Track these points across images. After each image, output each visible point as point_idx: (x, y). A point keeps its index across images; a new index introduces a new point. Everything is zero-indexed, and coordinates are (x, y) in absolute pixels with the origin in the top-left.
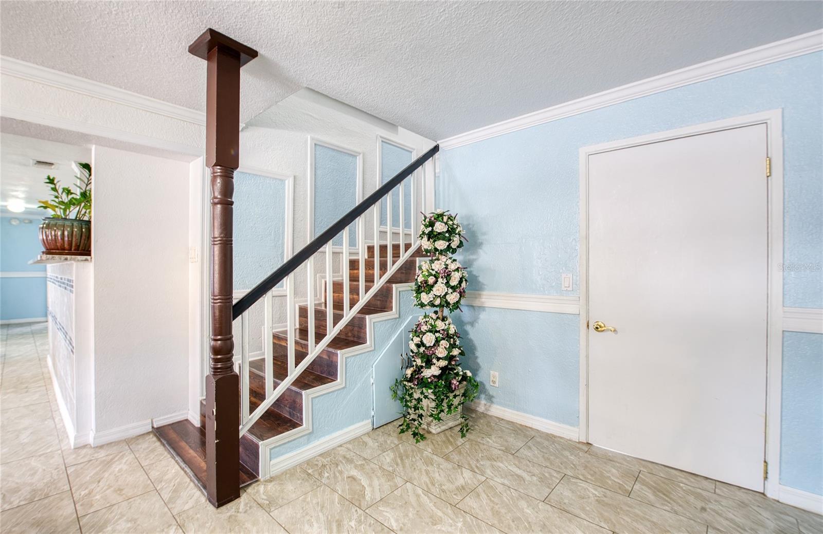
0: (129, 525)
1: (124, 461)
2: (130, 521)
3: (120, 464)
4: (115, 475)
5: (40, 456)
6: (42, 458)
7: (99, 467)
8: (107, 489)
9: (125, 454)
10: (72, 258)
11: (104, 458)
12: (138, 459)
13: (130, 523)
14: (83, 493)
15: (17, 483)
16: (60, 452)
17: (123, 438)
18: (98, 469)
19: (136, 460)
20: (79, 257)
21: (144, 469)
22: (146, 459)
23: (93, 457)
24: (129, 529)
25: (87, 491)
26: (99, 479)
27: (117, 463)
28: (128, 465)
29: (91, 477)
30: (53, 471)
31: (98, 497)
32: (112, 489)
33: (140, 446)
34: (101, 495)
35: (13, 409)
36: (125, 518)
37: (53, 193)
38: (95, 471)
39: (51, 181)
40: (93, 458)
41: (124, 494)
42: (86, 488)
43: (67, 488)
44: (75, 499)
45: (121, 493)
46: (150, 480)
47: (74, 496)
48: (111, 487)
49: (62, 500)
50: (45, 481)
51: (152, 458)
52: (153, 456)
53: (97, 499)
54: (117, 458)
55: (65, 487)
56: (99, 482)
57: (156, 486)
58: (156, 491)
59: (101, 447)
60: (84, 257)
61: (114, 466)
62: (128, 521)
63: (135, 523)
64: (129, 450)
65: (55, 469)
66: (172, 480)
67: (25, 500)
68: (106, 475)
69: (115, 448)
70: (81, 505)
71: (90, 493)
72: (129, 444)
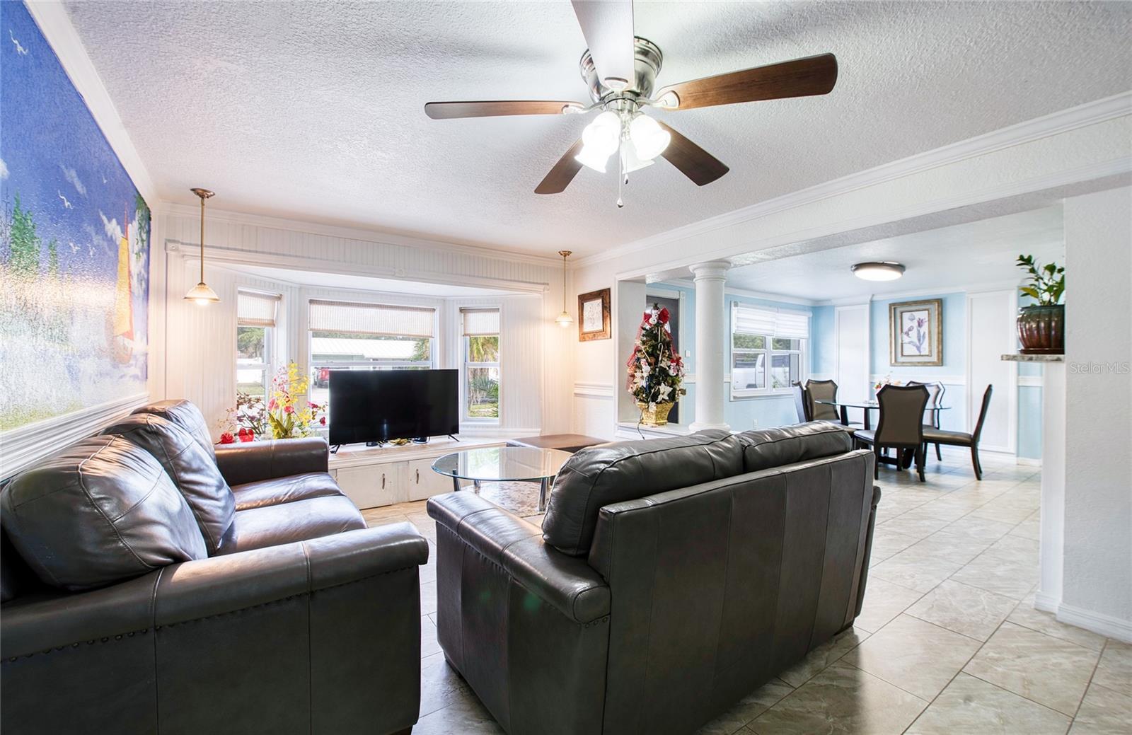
0: (995, 721)
1: (1076, 658)
2: (1000, 718)
3: (1067, 658)
4: (1046, 664)
5: (995, 594)
6: (994, 598)
7: (1039, 645)
8: (1019, 671)
9: (1086, 652)
10: (1038, 357)
11: (1055, 639)
12: (1097, 670)
13: (997, 719)
14: (991, 654)
15: (951, 604)
16: (1017, 602)
17: (1107, 634)
18: (1034, 645)
19: (1093, 670)
20: (1048, 356)
21: (1088, 686)
22: (1107, 678)
23: (1044, 630)
24: (991, 723)
25: (996, 656)
26: (1022, 654)
27: (1064, 655)
28: (1075, 666)
29: (1017, 647)
30: (989, 616)
31: (1000, 669)
32: (1024, 674)
33: (1119, 658)
34: (1005, 670)
35: (1021, 539)
36: (1000, 711)
37: (1033, 275)
38: (1028, 644)
39: (1026, 261)
40: (1042, 631)
41: (1029, 689)
42: (999, 653)
43: (984, 638)
44: (978, 653)
45: (1026, 687)
46: (1081, 702)
47: (981, 650)
48: (1026, 672)
49: (967, 645)
50: (973, 619)
51: (1117, 682)
52: (1124, 682)
53: (996, 670)
54: (1068, 650)
55: (983, 637)
56: (1019, 657)
57: (1078, 715)
58: (1071, 719)
59: (1066, 626)
60: (1056, 356)
61: (1056, 655)
62: (999, 716)
63: (1003, 725)
64: (1099, 653)
65: (993, 615)
66: (1112, 728)
67: (942, 622)
68: (1037, 657)
69: (1083, 638)
70: (977, 663)
71: (997, 660)
72: (1107, 646)
